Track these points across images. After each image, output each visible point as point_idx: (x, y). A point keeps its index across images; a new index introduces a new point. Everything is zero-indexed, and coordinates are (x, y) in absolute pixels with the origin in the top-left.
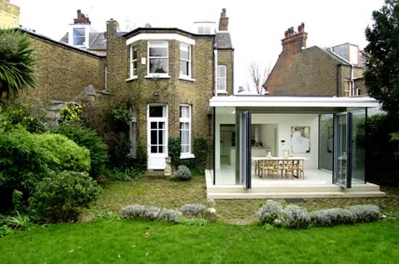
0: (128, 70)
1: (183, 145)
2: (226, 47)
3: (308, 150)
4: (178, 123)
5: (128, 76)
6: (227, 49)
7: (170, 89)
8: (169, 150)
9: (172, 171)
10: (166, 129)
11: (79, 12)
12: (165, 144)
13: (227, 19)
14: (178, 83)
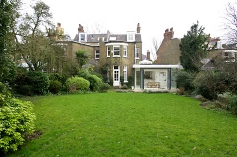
0: (106, 54)
1: (125, 78)
2: (139, 41)
3: (165, 79)
4: (123, 71)
5: (106, 56)
6: (139, 42)
7: (120, 61)
8: (120, 79)
9: (122, 86)
10: (119, 73)
11: (80, 25)
12: (119, 78)
13: (140, 27)
14: (123, 59)
